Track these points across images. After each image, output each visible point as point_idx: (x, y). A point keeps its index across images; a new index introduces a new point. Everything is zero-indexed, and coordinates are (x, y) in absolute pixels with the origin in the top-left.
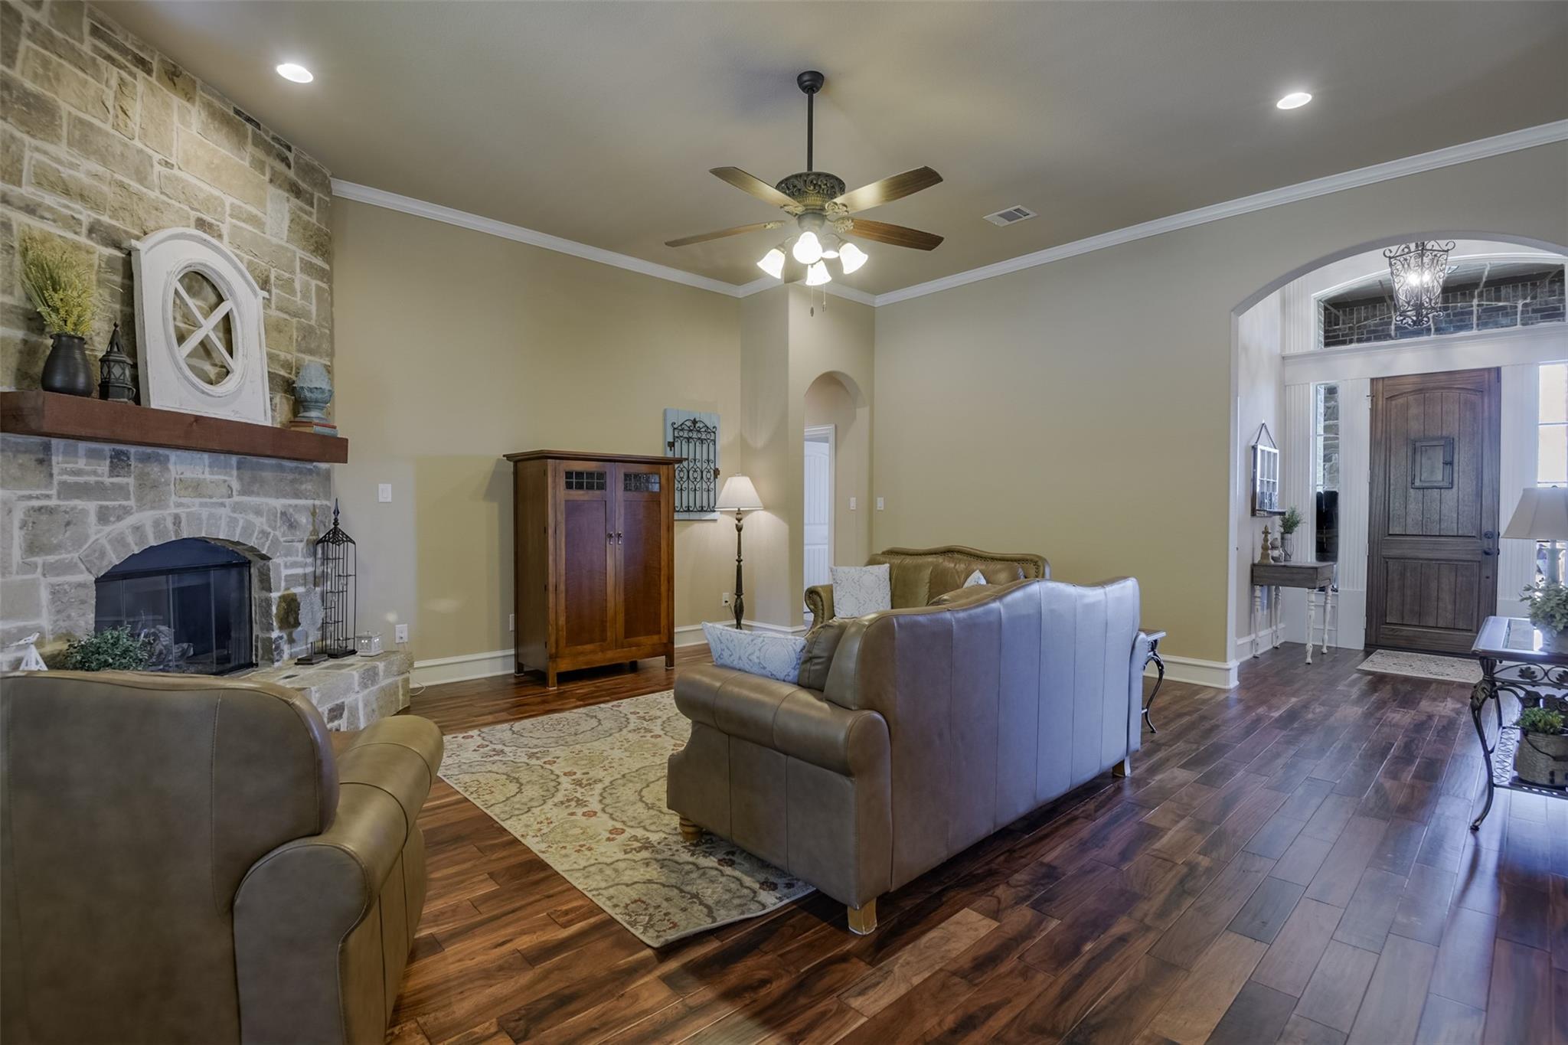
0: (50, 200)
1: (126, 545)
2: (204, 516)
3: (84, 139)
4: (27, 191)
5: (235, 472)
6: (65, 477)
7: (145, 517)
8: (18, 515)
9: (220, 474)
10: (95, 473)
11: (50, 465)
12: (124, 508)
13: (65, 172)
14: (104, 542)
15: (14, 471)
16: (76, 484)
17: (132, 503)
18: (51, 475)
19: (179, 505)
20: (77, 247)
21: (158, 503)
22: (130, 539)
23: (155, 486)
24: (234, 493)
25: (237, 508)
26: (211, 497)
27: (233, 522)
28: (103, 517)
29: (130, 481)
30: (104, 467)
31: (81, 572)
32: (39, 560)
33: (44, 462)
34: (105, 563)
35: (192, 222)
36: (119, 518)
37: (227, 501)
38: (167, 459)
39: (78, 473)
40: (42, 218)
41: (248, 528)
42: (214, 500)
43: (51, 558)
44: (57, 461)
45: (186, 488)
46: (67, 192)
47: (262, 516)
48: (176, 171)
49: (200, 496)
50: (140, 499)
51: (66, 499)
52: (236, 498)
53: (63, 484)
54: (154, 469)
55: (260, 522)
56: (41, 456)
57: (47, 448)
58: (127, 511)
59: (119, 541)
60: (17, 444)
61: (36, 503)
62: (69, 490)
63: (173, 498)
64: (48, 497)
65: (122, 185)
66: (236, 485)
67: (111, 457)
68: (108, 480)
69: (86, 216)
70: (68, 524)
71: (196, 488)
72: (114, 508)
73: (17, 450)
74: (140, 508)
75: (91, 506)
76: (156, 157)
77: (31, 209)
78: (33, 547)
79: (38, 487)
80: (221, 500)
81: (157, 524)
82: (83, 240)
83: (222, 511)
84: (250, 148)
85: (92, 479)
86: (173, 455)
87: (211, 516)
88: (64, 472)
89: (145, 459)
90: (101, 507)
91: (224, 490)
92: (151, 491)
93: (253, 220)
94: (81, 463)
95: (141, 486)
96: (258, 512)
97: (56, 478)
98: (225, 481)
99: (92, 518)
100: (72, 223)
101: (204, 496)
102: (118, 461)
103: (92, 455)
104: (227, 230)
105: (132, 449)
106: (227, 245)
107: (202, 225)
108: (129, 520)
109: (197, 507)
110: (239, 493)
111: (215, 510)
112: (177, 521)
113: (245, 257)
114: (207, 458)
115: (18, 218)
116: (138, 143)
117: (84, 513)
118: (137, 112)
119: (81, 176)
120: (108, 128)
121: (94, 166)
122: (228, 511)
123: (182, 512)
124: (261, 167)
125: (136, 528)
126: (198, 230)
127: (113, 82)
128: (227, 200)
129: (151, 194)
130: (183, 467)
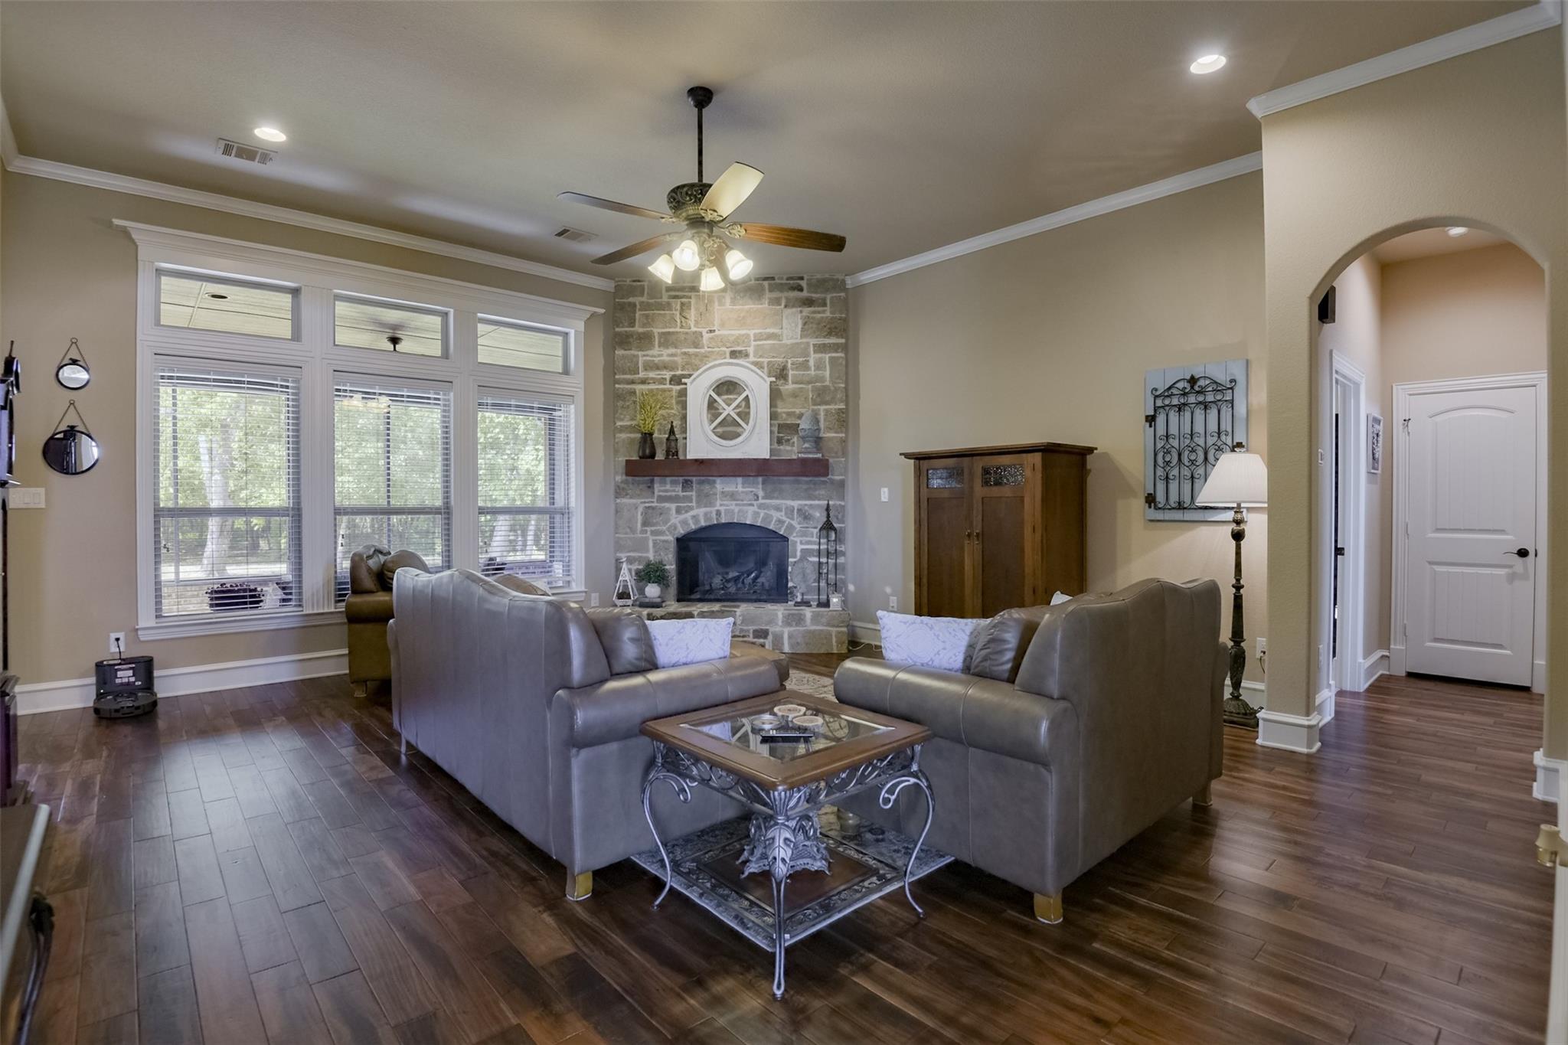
0: (652, 374)
1: (690, 525)
2: (736, 510)
3: (667, 340)
4: (642, 375)
5: (760, 486)
6: (661, 493)
7: (700, 512)
8: (640, 509)
9: (748, 487)
10: (674, 491)
11: (653, 488)
12: (690, 507)
13: (656, 360)
14: (677, 523)
15: (638, 492)
16: (666, 496)
17: (694, 504)
18: (654, 493)
19: (721, 505)
20: (664, 391)
21: (711, 504)
22: (691, 522)
23: (707, 495)
24: (760, 498)
25: (760, 506)
26: (742, 501)
27: (756, 514)
28: (678, 511)
29: (694, 493)
30: (679, 488)
31: (667, 535)
32: (648, 529)
33: (651, 487)
34: (676, 532)
35: (728, 355)
36: (687, 512)
37: (755, 503)
38: (714, 482)
39: (666, 491)
40: (649, 383)
41: (767, 517)
42: (745, 502)
43: (653, 528)
44: (656, 486)
45: (726, 496)
46: (658, 368)
47: (781, 511)
48: (717, 333)
49: (735, 500)
50: (698, 502)
51: (661, 503)
52: (761, 501)
53: (659, 496)
54: (707, 487)
55: (776, 515)
56: (649, 485)
57: (652, 482)
58: (691, 508)
59: (684, 522)
60: (639, 481)
61: (647, 505)
62: (661, 499)
63: (718, 502)
64: (653, 502)
65: (685, 353)
66: (761, 494)
67: (683, 483)
68: (681, 494)
69: (668, 375)
70: (661, 514)
71: (732, 496)
72: (684, 507)
73: (639, 483)
74: (698, 507)
75: (673, 506)
76: (704, 331)
77: (644, 382)
78: (645, 524)
79: (647, 498)
80: (749, 502)
81: (706, 514)
82: (668, 386)
83: (751, 508)
84: (768, 295)
85: (674, 494)
86: (718, 480)
87: (739, 512)
88: (660, 491)
89: (701, 483)
90: (678, 506)
91: (751, 496)
92: (705, 499)
93: (770, 336)
94: (668, 487)
95: (698, 496)
96: (778, 509)
97: (656, 493)
98: (752, 492)
99: (674, 511)
100: (662, 381)
101: (737, 500)
102: (687, 485)
103: (672, 483)
104: (751, 350)
105: (694, 479)
106: (752, 358)
107: (734, 354)
108: (692, 513)
109: (732, 506)
110: (763, 498)
111: (745, 508)
112: (718, 513)
113: (766, 360)
114: (740, 480)
115: (638, 388)
116: (694, 329)
117: (669, 509)
118: (692, 314)
119: (665, 358)
120: (678, 330)
121: (672, 350)
122: (755, 508)
123: (722, 509)
124: (777, 302)
125: (694, 517)
126: (731, 358)
127: (678, 307)
128: (752, 333)
129: (702, 350)
130: (721, 485)
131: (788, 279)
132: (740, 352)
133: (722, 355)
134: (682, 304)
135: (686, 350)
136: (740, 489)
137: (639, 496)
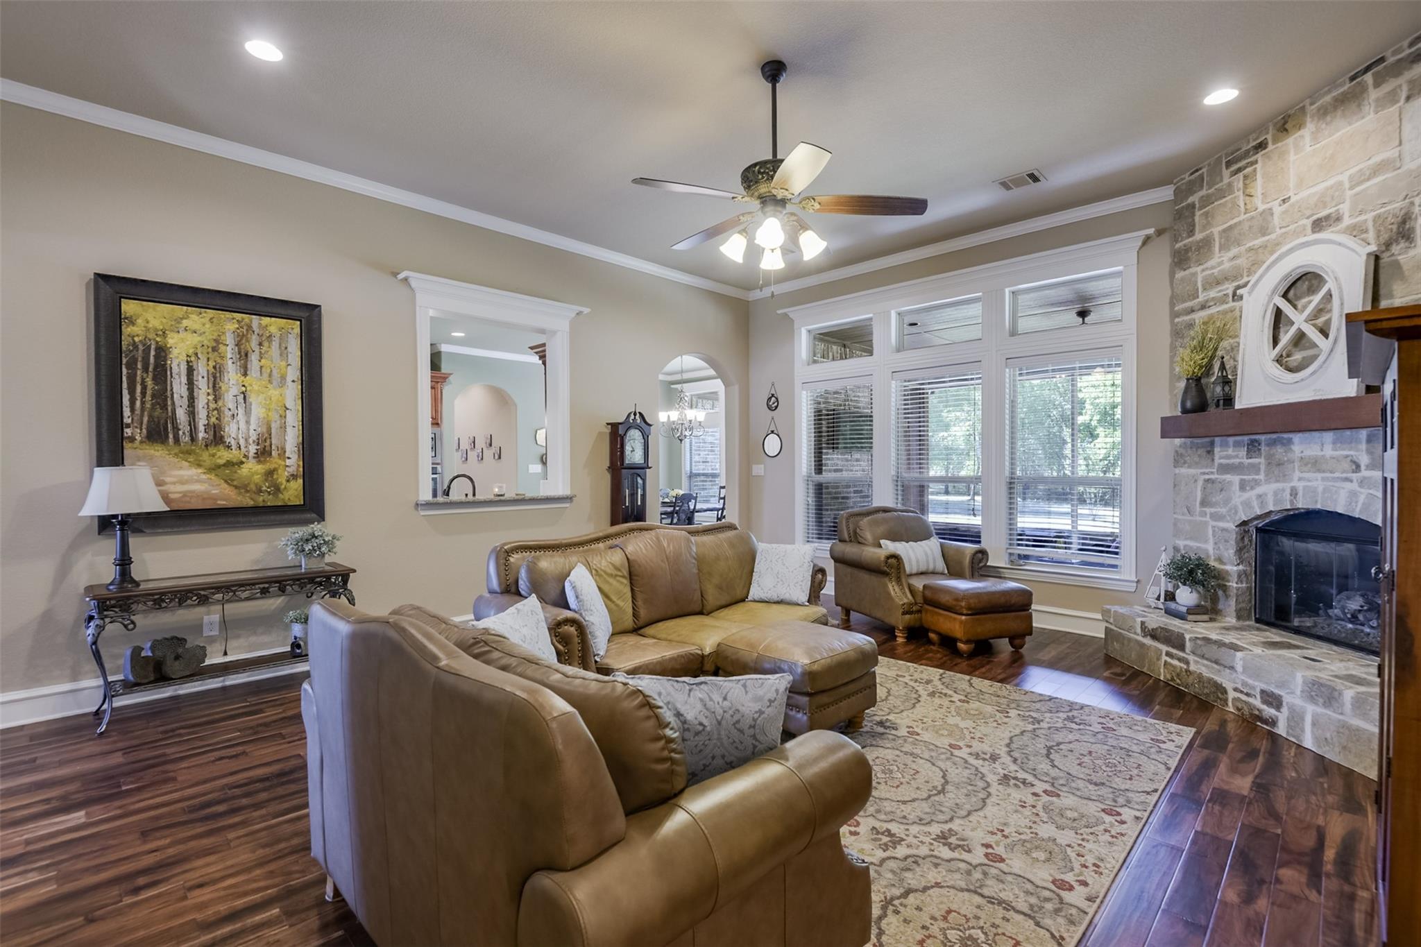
0: (1213, 294)
1: (1251, 507)
2: (1320, 489)
3: (1229, 238)
4: (1202, 297)
5: (1364, 446)
6: (1223, 461)
7: (1269, 489)
8: (1199, 483)
9: (1344, 449)
10: (1237, 456)
11: (1213, 454)
12: (1256, 480)
13: (1217, 271)
14: (1239, 504)
15: (1196, 459)
16: (1228, 465)
17: (1262, 477)
18: (1213, 460)
19: (1300, 479)
20: (1225, 312)
21: (1284, 477)
22: (1255, 504)
23: (1281, 464)
24: (1363, 467)
25: (1361, 483)
26: (1331, 472)
27: (1353, 494)
28: (1243, 487)
29: (1262, 460)
30: (1243, 452)
31: (1228, 522)
32: (1208, 510)
33: (1210, 452)
34: (1237, 518)
35: (1308, 230)
36: (1252, 488)
37: (1354, 476)
38: (1290, 441)
39: (1228, 457)
40: (1209, 307)
42: (1337, 475)
43: (1213, 510)
44: (1217, 450)
45: (1306, 465)
46: (1219, 283)
48: (1292, 200)
49: (1319, 471)
50: (1267, 474)
51: (1222, 474)
52: (1365, 473)
53: (1221, 465)
54: (1279, 450)
56: (1209, 449)
57: (1212, 444)
58: (1257, 483)
59: (1247, 504)
60: (1197, 443)
61: (1207, 477)
62: (1225, 469)
63: (1297, 474)
64: (1212, 473)
66: (1364, 460)
67: (1248, 445)
68: (1246, 461)
69: (1229, 288)
70: (1221, 490)
71: (1315, 464)
72: (1249, 481)
73: (1198, 447)
74: (1268, 481)
75: (1235, 479)
76: (1275, 205)
77: (1203, 307)
78: (1204, 503)
79: (1207, 467)
80: (1344, 475)
81: (1276, 493)
82: (1230, 305)
83: (1348, 485)
85: (1237, 461)
86: (1297, 438)
87: (1325, 490)
88: (1221, 458)
89: (1272, 444)
90: (1242, 480)
91: (1346, 465)
92: (1277, 468)
93: (1382, 168)
94: (1231, 451)
95: (1268, 464)
97: (1217, 461)
98: (1347, 456)
99: (1236, 487)
100: (1224, 299)
101: (1324, 472)
102: (1253, 448)
103: (1236, 445)
104: (1345, 208)
105: (1262, 438)
106: (1347, 221)
107: (1318, 225)
108: (1259, 490)
109: (1317, 481)
110: (1368, 467)
111: (1338, 484)
112: (1294, 493)
113: (1369, 216)
114: (1328, 436)
115: (1199, 316)
116: (1261, 207)
117: (1230, 483)
118: (1258, 186)
119: (1227, 265)
120: (1242, 217)
121: (1234, 251)
122: (1354, 486)
123: (1300, 485)
124: (1392, 98)
125: (1259, 496)
126: (1314, 232)
127: (1241, 185)
128: (1344, 178)
129: (1273, 236)
130: (1303, 446)
131: (1411, 45)
132: (1327, 218)
133: (1300, 232)
134: (1245, 177)
135: (1251, 244)
136: (1329, 451)
137: (1196, 465)
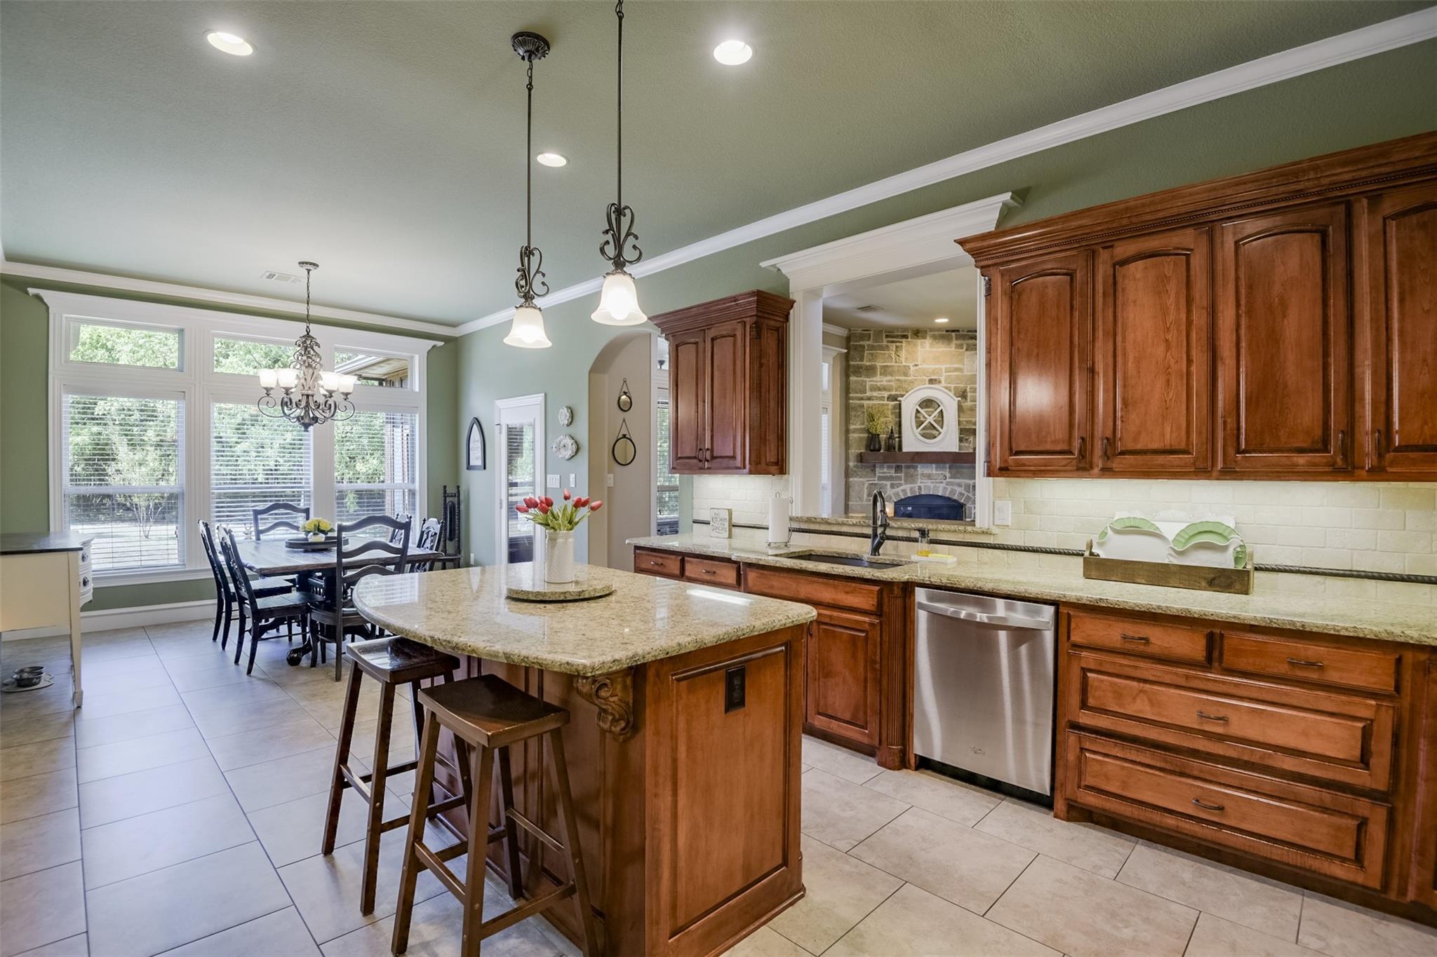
0: (875, 394)
1: (899, 496)
2: (932, 486)
3: (886, 371)
4: (868, 394)
5: (948, 470)
7: (907, 487)
8: (866, 485)
9: (940, 471)
10: (889, 473)
12: (900, 483)
13: (879, 384)
14: (892, 494)
15: (865, 473)
16: (884, 476)
17: (903, 482)
18: (875, 474)
19: (921, 483)
20: (883, 405)
21: (914, 482)
22: (901, 494)
23: (912, 476)
24: (947, 478)
25: (948, 483)
26: (936, 480)
27: (945, 489)
28: (892, 486)
29: (903, 475)
30: (893, 471)
33: (874, 471)
35: (927, 382)
36: (898, 487)
37: (944, 481)
38: (917, 467)
39: (885, 473)
40: (873, 400)
41: (953, 492)
44: (877, 470)
45: (925, 476)
46: (880, 390)
47: (961, 486)
48: (920, 366)
49: (930, 479)
50: (905, 481)
51: (881, 480)
52: (948, 480)
53: (879, 476)
54: (911, 470)
55: (959, 490)
56: (873, 469)
57: (875, 467)
58: (901, 485)
59: (897, 494)
61: (871, 482)
62: (880, 478)
63: (920, 481)
64: (875, 480)
65: (898, 380)
66: (948, 475)
67: (896, 468)
68: (894, 475)
69: (886, 394)
71: (929, 477)
72: (897, 484)
73: (866, 467)
74: (906, 483)
75: (889, 483)
76: (911, 365)
77: (869, 399)
78: (870, 495)
79: (871, 477)
80: (940, 481)
81: (911, 489)
82: (886, 402)
83: (941, 485)
84: (955, 342)
85: (889, 475)
86: (919, 466)
87: (935, 486)
88: (879, 473)
89: (908, 467)
90: (892, 483)
91: (942, 477)
92: (910, 478)
93: (956, 370)
94: (885, 470)
95: (906, 476)
96: (959, 485)
97: (877, 475)
98: (942, 474)
99: (889, 487)
100: (882, 398)
101: (932, 479)
102: (898, 469)
103: (888, 467)
104: (943, 379)
105: (903, 465)
106: (943, 384)
107: (931, 381)
108: (901, 488)
109: (929, 483)
110: (950, 478)
111: (937, 485)
112: (920, 488)
113: (953, 386)
114: (934, 465)
115: (866, 403)
116: (904, 364)
117: (886, 485)
118: (903, 353)
119: (884, 383)
120: (893, 364)
121: (889, 378)
122: (944, 485)
123: (922, 485)
124: (961, 346)
125: (903, 491)
126: (929, 384)
127: (894, 349)
128: (943, 367)
129: (910, 378)
130: (921, 469)
131: (968, 332)
132: (935, 380)
133: (923, 382)
134: (897, 347)
135: (900, 378)
136: (934, 472)
137: (866, 476)
